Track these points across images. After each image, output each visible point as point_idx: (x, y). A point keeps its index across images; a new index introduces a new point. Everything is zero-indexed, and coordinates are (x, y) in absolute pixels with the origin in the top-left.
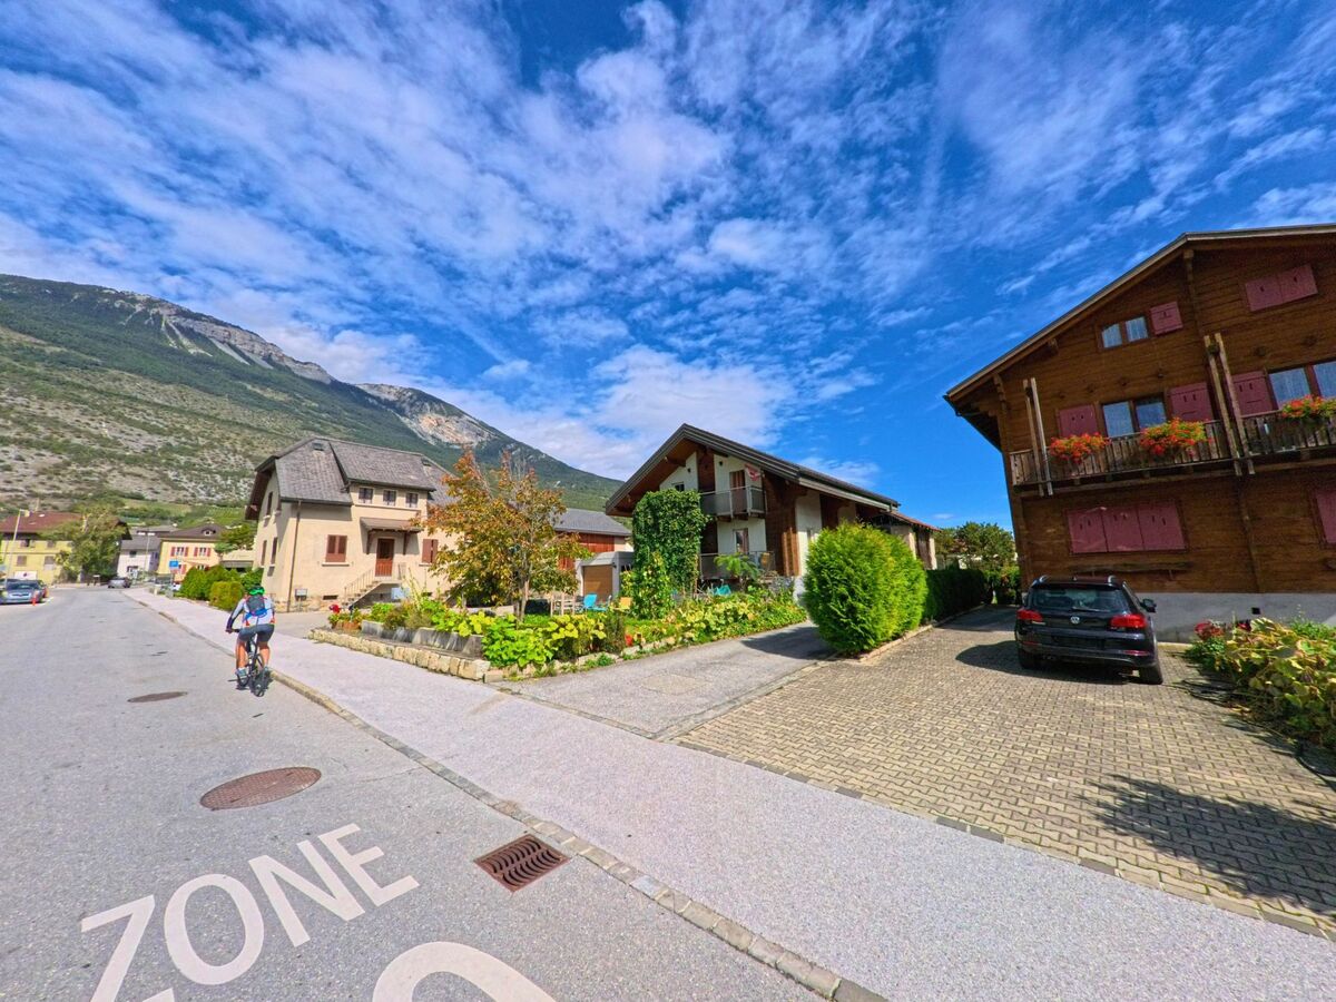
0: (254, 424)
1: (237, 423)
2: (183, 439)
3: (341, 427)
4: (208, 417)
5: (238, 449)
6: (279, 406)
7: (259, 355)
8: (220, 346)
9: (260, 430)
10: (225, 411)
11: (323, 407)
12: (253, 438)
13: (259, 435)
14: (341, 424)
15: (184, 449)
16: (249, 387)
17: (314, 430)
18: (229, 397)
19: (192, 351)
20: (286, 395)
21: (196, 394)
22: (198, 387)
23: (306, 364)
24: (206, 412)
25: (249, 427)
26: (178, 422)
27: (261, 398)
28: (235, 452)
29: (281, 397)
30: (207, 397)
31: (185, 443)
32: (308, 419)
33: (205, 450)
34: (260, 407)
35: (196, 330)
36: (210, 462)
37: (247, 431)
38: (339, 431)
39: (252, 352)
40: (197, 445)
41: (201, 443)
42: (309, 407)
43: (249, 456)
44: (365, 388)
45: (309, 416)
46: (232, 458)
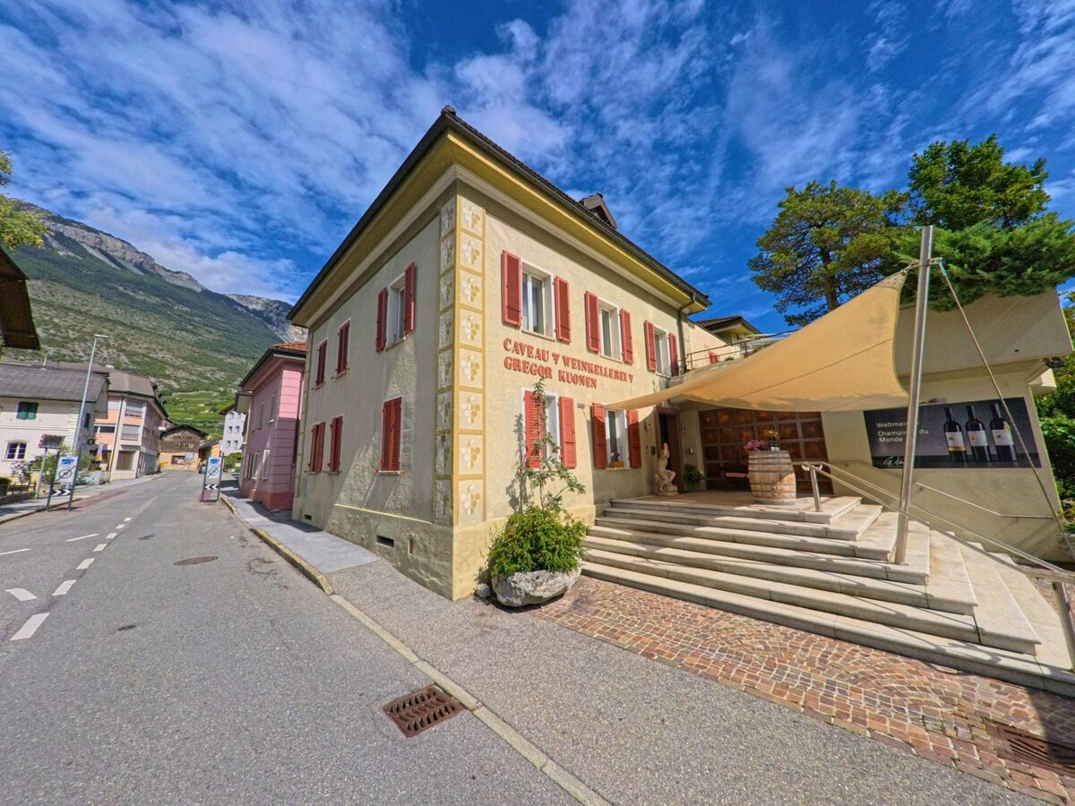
0: (127, 322)
1: (110, 320)
2: (52, 331)
3: (214, 330)
4: (80, 312)
5: (112, 343)
6: (154, 309)
7: (131, 261)
8: (91, 251)
9: (133, 328)
10: (97, 309)
11: (195, 311)
12: (127, 334)
13: (133, 332)
14: (213, 327)
15: (53, 340)
16: (121, 289)
17: (187, 331)
18: (101, 296)
19: (61, 253)
20: (158, 299)
21: (67, 291)
22: (69, 285)
23: (177, 273)
24: (77, 308)
25: (123, 324)
26: (46, 315)
27: (133, 299)
28: (108, 346)
29: (154, 300)
30: (78, 294)
31: (54, 335)
32: (180, 322)
33: (76, 343)
34: (133, 307)
35: (66, 235)
36: (81, 354)
37: (120, 328)
38: (211, 333)
39: (124, 259)
40: (67, 337)
41: (72, 336)
42: (181, 311)
43: (123, 351)
44: (235, 298)
45: (182, 319)
46: (105, 352)
